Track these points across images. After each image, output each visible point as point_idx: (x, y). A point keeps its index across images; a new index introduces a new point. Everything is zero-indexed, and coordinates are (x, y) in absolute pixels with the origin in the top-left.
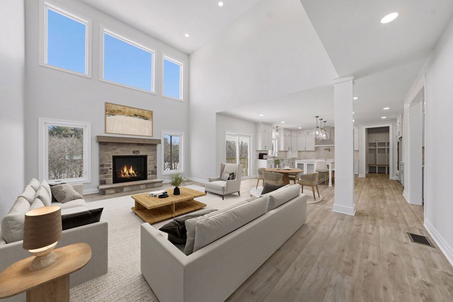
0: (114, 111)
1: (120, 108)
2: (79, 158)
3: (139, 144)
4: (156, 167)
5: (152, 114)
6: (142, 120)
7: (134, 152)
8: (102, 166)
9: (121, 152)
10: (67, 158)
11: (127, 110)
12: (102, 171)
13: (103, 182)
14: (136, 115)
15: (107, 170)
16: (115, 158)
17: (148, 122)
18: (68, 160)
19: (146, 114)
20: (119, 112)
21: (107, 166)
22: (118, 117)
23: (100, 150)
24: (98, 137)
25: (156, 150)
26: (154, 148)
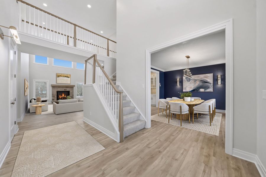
0: (59, 76)
1: (61, 74)
2: (45, 92)
3: (66, 87)
4: (73, 95)
5: (70, 76)
6: (67, 78)
7: (64, 90)
8: (53, 94)
9: (60, 90)
10: (40, 92)
11: (63, 75)
12: (53, 96)
13: (53, 100)
14: (65, 77)
15: (55, 96)
16: (57, 92)
17: (69, 79)
18: (40, 93)
19: (68, 76)
20: (60, 76)
21: (55, 94)
22: (60, 78)
23: (52, 89)
24: (51, 85)
25: (73, 89)
26: (72, 88)
